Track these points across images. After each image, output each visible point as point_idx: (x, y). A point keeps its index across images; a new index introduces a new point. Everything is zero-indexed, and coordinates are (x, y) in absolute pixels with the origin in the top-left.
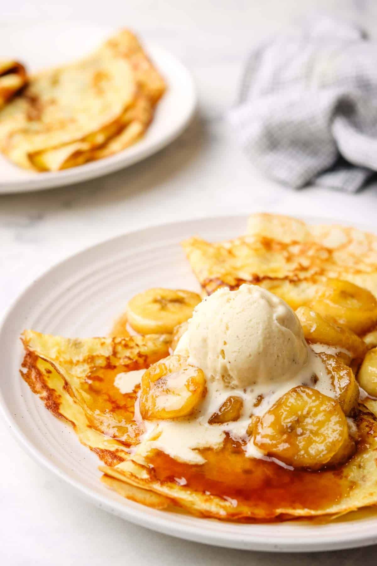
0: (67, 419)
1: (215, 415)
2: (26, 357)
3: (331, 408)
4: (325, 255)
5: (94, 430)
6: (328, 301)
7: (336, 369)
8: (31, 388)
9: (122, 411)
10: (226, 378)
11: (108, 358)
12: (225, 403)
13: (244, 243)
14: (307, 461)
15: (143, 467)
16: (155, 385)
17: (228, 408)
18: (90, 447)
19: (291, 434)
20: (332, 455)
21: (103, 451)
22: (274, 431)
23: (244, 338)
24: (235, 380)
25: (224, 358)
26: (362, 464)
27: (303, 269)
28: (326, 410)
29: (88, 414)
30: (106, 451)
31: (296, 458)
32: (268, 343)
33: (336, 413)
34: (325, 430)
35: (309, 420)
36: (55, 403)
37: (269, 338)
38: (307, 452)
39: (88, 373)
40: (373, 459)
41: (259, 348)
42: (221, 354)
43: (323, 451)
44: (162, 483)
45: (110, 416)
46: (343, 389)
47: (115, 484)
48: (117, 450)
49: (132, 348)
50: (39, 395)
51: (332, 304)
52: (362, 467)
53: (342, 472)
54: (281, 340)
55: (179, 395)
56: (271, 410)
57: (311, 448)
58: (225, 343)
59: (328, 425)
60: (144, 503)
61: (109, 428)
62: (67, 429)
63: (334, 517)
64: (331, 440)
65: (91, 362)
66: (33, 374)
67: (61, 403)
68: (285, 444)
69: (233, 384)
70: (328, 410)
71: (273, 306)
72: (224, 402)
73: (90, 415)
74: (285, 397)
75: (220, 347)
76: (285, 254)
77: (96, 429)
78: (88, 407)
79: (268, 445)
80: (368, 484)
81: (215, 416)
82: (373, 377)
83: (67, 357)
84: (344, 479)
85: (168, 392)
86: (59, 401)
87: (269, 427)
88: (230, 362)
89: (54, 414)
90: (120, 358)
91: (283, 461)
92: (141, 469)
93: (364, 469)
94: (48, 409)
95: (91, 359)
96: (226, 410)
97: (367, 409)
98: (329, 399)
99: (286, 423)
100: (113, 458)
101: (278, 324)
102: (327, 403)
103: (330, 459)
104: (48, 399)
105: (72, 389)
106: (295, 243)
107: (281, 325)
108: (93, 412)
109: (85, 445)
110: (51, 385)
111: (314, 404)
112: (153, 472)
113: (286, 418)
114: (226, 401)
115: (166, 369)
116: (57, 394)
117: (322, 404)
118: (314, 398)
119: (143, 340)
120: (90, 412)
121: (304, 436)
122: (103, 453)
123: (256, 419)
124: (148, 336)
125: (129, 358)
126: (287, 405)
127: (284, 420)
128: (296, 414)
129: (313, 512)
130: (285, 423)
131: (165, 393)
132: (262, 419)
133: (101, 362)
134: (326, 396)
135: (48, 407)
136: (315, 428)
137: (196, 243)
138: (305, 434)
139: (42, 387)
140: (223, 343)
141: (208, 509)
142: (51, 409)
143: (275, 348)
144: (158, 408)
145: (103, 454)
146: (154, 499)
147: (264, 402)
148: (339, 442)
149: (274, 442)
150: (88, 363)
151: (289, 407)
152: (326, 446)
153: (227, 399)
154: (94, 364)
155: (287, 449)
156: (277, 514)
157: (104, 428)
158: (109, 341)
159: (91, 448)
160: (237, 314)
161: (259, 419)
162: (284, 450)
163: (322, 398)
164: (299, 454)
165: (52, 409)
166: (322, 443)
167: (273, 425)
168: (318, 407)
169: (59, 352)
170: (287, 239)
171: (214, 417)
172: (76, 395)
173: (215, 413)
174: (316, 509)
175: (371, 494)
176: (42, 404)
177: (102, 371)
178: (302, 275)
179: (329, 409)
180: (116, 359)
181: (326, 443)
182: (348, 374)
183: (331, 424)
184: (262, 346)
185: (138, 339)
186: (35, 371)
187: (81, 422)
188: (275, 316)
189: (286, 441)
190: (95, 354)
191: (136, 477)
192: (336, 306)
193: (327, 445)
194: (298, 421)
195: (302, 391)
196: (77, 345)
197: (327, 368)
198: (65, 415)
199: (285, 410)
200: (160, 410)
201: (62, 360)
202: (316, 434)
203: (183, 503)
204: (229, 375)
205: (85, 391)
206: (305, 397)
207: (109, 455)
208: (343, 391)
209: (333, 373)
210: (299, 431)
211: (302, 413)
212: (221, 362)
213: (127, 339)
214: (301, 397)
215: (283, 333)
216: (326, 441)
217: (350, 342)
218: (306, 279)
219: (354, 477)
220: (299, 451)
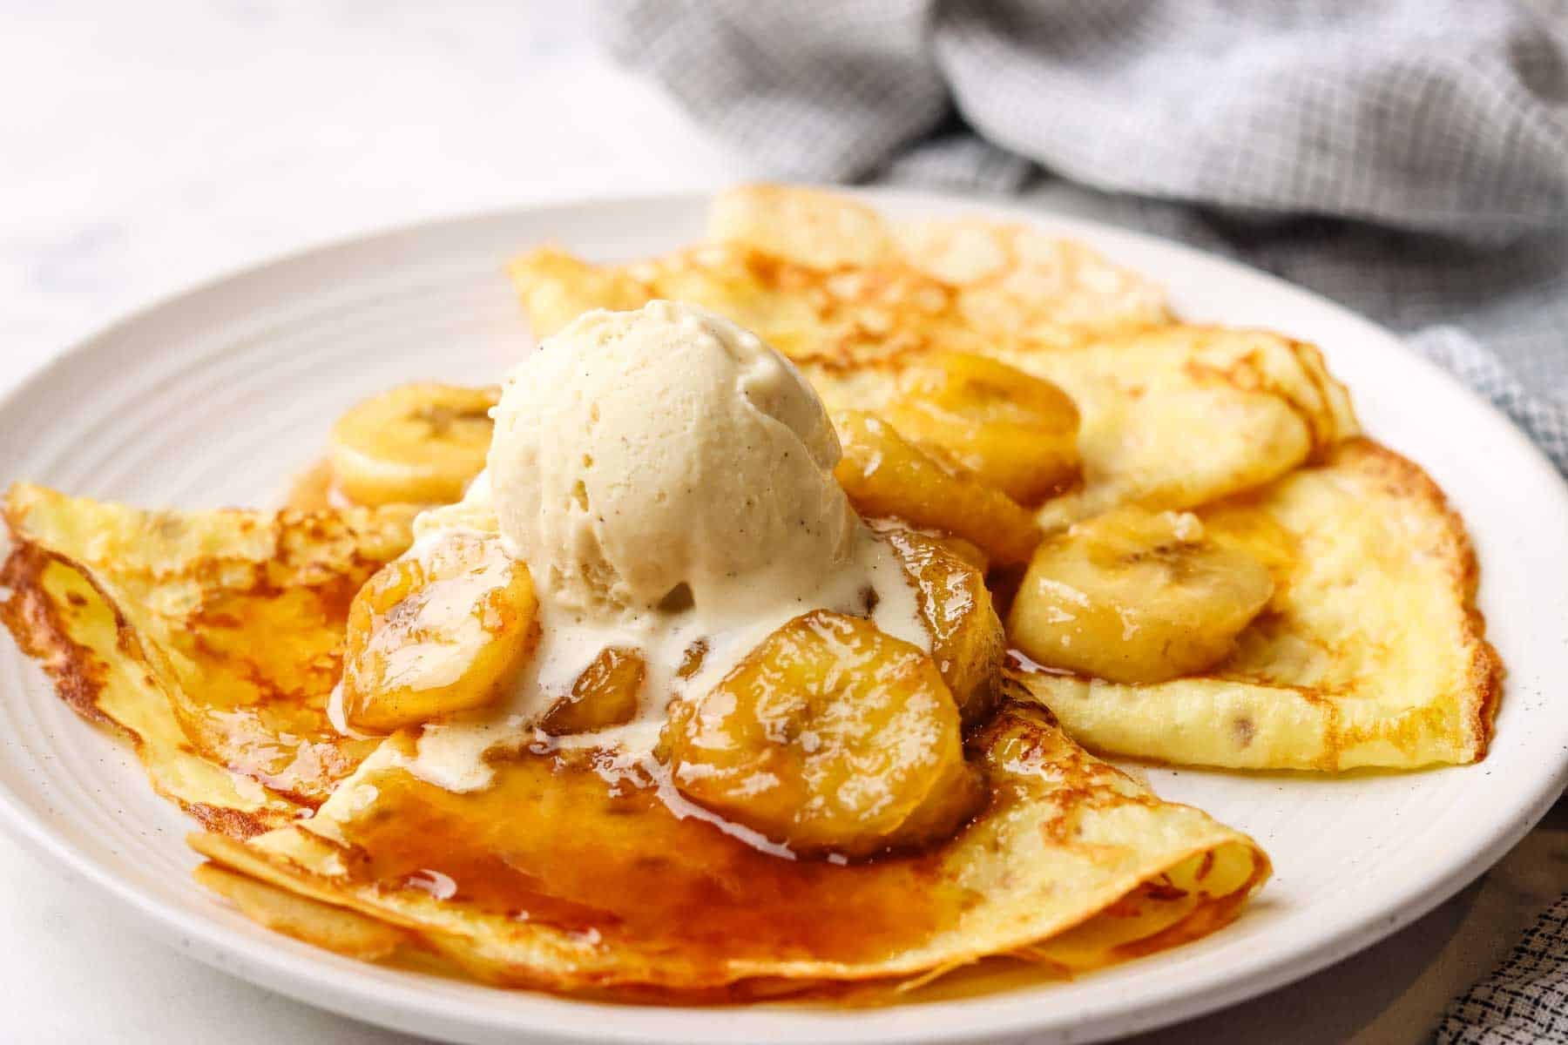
0: (116, 723)
1: (563, 703)
2: (11, 559)
3: (910, 673)
4: (934, 301)
5: (200, 758)
6: (927, 406)
7: (934, 570)
8: (17, 641)
9: (290, 707)
10: (596, 575)
11: (261, 568)
12: (592, 667)
13: (692, 265)
14: (833, 828)
15: (329, 844)
16: (387, 621)
17: (598, 681)
18: (181, 802)
19: (785, 749)
20: (909, 808)
21: (218, 812)
22: (733, 741)
23: (643, 442)
24: (621, 580)
25: (584, 505)
26: (1002, 840)
27: (866, 337)
28: (893, 676)
29: (184, 711)
30: (230, 811)
31: (797, 819)
32: (716, 461)
33: (924, 686)
34: (888, 736)
35: (840, 709)
36: (86, 682)
37: (722, 445)
38: (832, 801)
39: (196, 607)
40: (1037, 822)
41: (689, 471)
42: (577, 496)
43: (879, 795)
44: (384, 890)
45: (251, 719)
46: (951, 627)
47: (238, 889)
48: (264, 812)
49: (334, 539)
50: (40, 662)
51: (938, 414)
52: (1002, 846)
53: (939, 862)
54: (759, 455)
55: (451, 642)
56: (728, 680)
57: (846, 789)
58: (589, 462)
59: (898, 720)
60: (322, 943)
61: (246, 753)
62: (119, 756)
63: (906, 986)
64: (905, 764)
65: (208, 577)
66: (29, 604)
67: (106, 684)
68: (764, 776)
69: (617, 593)
70: (898, 676)
71: (740, 359)
72: (589, 664)
73: (190, 715)
74: (772, 641)
75: (573, 472)
76: (818, 299)
77: (209, 755)
78: (185, 693)
79: (714, 780)
80: (1018, 894)
81: (561, 706)
82: (1052, 609)
83: (137, 562)
84: (945, 882)
85: (423, 638)
86: (100, 679)
87: (720, 729)
88: (602, 520)
89: (78, 709)
90: (297, 568)
91: (758, 831)
92: (326, 849)
93: (1008, 852)
94: (64, 698)
95: (210, 568)
96: (594, 688)
97: (1030, 694)
98: (906, 647)
99: (772, 718)
100: (247, 832)
101: (750, 406)
102: (896, 657)
103: (900, 822)
104: (67, 670)
105: (137, 640)
106: (846, 269)
107: (760, 409)
108: (198, 706)
109: (168, 796)
110: (78, 634)
111: (857, 661)
112: (360, 862)
113: (773, 702)
114: (594, 662)
115: (420, 573)
116: (97, 659)
117: (879, 660)
118: (857, 643)
119: (371, 519)
120: (188, 707)
121: (826, 755)
122: (220, 817)
123: (684, 709)
124: (386, 510)
125: (325, 567)
126: (775, 665)
127: (766, 709)
128: (801, 690)
129: (840, 970)
130: (767, 717)
131: (414, 640)
132: (700, 710)
133: (239, 578)
134: (896, 640)
135: (64, 693)
136: (859, 731)
137: (548, 264)
138: (828, 749)
139: (53, 639)
140: (581, 461)
141: (520, 959)
142: (72, 697)
143: (740, 475)
144: (389, 682)
145: (218, 819)
146: (356, 933)
147: (709, 660)
148: (932, 768)
149: (733, 771)
150: (199, 579)
151: (781, 669)
152: (890, 782)
153: (598, 656)
154: (218, 581)
155: (771, 792)
156: (733, 977)
157: (228, 752)
158: (266, 520)
159: (184, 805)
160: (627, 374)
161: (693, 709)
162: (759, 795)
163: (881, 643)
164: (807, 806)
165: (75, 699)
166: (879, 772)
167: (731, 723)
168: (870, 668)
169: (113, 547)
170: (824, 259)
171: (559, 710)
172: (149, 657)
173: (563, 698)
174: (850, 960)
175: (1024, 919)
176: (46, 688)
177: (243, 600)
178: (862, 353)
179: (903, 675)
180: (282, 570)
181: (891, 776)
182: (969, 584)
183: (908, 717)
184: (697, 468)
185: (358, 518)
186: (36, 593)
187: (163, 733)
188: (741, 382)
189: (767, 768)
190: (221, 554)
191: (305, 872)
192: (953, 418)
193: (894, 779)
194: (809, 713)
195: (822, 624)
196: (168, 527)
197: (905, 571)
198: (114, 714)
199: (769, 681)
200: (395, 690)
201: (119, 567)
202: (860, 747)
203: (442, 942)
204: (603, 565)
205: (183, 650)
206: (833, 643)
207: (236, 822)
208: (951, 631)
209: (922, 583)
210: (810, 740)
211: (821, 687)
212: (576, 517)
213: (322, 514)
214: (821, 641)
215: (767, 436)
216: (893, 767)
217: (986, 507)
218: (874, 364)
219: (976, 876)
220: (809, 797)
